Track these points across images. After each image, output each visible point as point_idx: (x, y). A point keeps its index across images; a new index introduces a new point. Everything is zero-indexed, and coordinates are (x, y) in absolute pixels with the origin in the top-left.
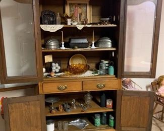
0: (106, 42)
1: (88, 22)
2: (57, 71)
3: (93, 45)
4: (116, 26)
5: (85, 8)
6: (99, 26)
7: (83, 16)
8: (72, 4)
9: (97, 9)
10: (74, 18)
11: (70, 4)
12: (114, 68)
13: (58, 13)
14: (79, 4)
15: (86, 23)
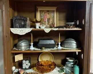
0: (71, 43)
1: (55, 26)
2: (27, 67)
3: (59, 45)
4: (80, 29)
5: (53, 14)
6: (65, 29)
7: (51, 20)
8: (42, 11)
9: (63, 15)
10: (44, 22)
11: (40, 11)
12: (79, 68)
13: (28, 18)
14: (48, 11)
15: (54, 27)
